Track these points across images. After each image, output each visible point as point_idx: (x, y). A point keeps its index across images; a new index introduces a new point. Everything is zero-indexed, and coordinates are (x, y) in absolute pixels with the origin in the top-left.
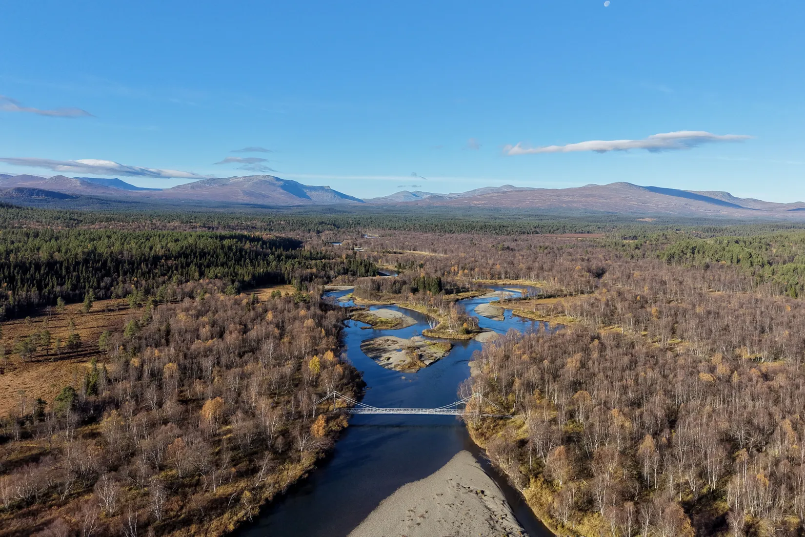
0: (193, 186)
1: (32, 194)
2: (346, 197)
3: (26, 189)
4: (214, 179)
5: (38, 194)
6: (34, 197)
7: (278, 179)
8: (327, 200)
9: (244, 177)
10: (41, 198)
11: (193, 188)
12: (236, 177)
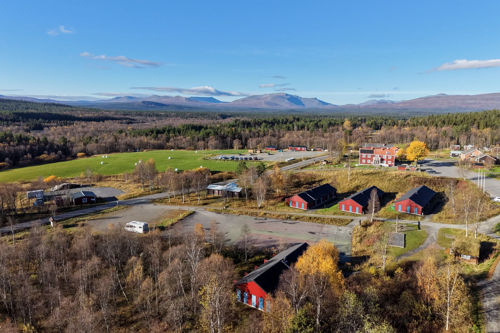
0: (243, 100)
1: (149, 104)
2: (327, 104)
3: (146, 101)
4: (254, 96)
5: (151, 104)
6: (150, 105)
7: (287, 95)
8: (315, 105)
9: (270, 94)
10: (153, 106)
11: (243, 101)
12: (266, 94)
